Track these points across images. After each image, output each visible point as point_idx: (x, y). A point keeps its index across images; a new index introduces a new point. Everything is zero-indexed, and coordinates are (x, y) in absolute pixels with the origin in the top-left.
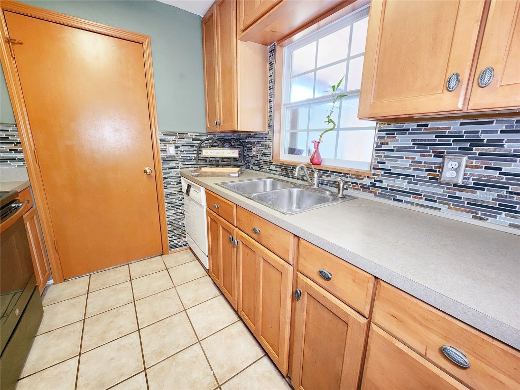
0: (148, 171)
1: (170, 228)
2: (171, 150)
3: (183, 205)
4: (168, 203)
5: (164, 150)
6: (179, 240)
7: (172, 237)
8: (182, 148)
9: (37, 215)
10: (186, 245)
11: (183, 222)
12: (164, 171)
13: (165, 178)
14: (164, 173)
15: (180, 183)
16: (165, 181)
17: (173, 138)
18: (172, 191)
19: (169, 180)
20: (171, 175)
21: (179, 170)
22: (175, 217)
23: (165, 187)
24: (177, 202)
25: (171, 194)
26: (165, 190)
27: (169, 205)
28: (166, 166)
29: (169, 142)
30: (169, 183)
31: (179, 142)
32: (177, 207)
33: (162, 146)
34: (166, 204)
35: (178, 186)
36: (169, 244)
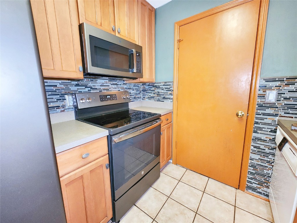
0: (240, 114)
1: (251, 169)
2: (272, 97)
3: (274, 155)
4: (255, 147)
5: (262, 96)
6: (259, 186)
7: (251, 179)
8: (288, 95)
9: (172, 126)
10: (267, 196)
11: (270, 172)
12: (257, 116)
13: (257, 123)
14: (257, 118)
15: (275, 131)
16: (256, 125)
17: (278, 84)
18: (263, 137)
19: (260, 126)
20: (265, 121)
21: (277, 118)
22: (260, 163)
23: (255, 132)
24: (267, 149)
25: (260, 139)
26: (254, 135)
27: (255, 149)
28: (260, 112)
29: (270, 89)
30: (261, 129)
31: (286, 88)
32: (266, 155)
33: (261, 92)
34: (252, 147)
35: (271, 133)
36: (247, 184)
